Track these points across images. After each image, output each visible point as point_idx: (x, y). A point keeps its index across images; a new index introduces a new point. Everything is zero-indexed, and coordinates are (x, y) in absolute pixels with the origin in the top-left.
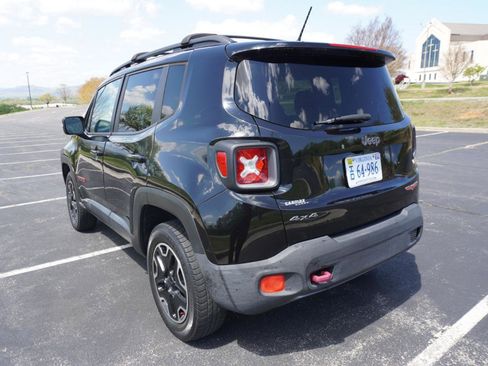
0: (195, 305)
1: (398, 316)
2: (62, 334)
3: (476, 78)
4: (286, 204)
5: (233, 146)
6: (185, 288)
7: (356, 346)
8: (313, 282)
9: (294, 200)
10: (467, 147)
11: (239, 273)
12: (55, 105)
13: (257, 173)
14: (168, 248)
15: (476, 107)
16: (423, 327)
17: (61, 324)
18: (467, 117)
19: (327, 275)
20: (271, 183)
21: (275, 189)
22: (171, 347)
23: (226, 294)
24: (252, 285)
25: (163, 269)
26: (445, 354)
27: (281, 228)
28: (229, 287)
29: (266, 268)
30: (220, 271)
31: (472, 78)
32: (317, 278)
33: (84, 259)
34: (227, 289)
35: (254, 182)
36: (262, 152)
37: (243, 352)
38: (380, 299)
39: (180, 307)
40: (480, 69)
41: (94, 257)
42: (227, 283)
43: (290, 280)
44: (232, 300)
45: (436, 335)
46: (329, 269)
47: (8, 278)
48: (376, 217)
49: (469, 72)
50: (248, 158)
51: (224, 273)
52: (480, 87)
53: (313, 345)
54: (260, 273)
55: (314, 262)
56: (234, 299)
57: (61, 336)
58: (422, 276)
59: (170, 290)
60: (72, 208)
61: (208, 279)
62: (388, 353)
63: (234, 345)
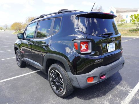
0: (66, 87)
1: (118, 87)
2: (24, 98)
3: (123, 22)
4: (94, 57)
5: (79, 41)
6: (63, 82)
7: (110, 96)
8: (101, 79)
9: (96, 56)
10: (124, 41)
11: (81, 77)
12: (3, 30)
13: (85, 49)
14: (56, 71)
15: (125, 30)
16: (126, 90)
17: (23, 95)
18: (123, 33)
19: (104, 77)
20: (89, 51)
21: (90, 53)
22: (57, 99)
23: (77, 83)
24: (85, 80)
25: (54, 77)
26: (134, 97)
27: (93, 64)
28: (78, 81)
29: (89, 75)
30: (76, 77)
31: (122, 23)
32: (102, 77)
33: (25, 76)
34: (78, 82)
35: (85, 51)
36: (87, 43)
37: (79, 100)
38: (112, 83)
39: (61, 88)
40: (124, 20)
41: (27, 75)
42: (78, 80)
43: (95, 78)
44: (79, 85)
45: (130, 92)
46: (105, 75)
47: (2, 82)
48: (111, 62)
49: (122, 21)
50: (83, 44)
51: (77, 77)
52: (125, 25)
53: (98, 96)
54: (87, 77)
55: (101, 73)
56: (80, 84)
57: (24, 99)
58: (122, 76)
59: (56, 83)
60: (18, 60)
61: (71, 79)
62: (118, 97)
63: (76, 98)
